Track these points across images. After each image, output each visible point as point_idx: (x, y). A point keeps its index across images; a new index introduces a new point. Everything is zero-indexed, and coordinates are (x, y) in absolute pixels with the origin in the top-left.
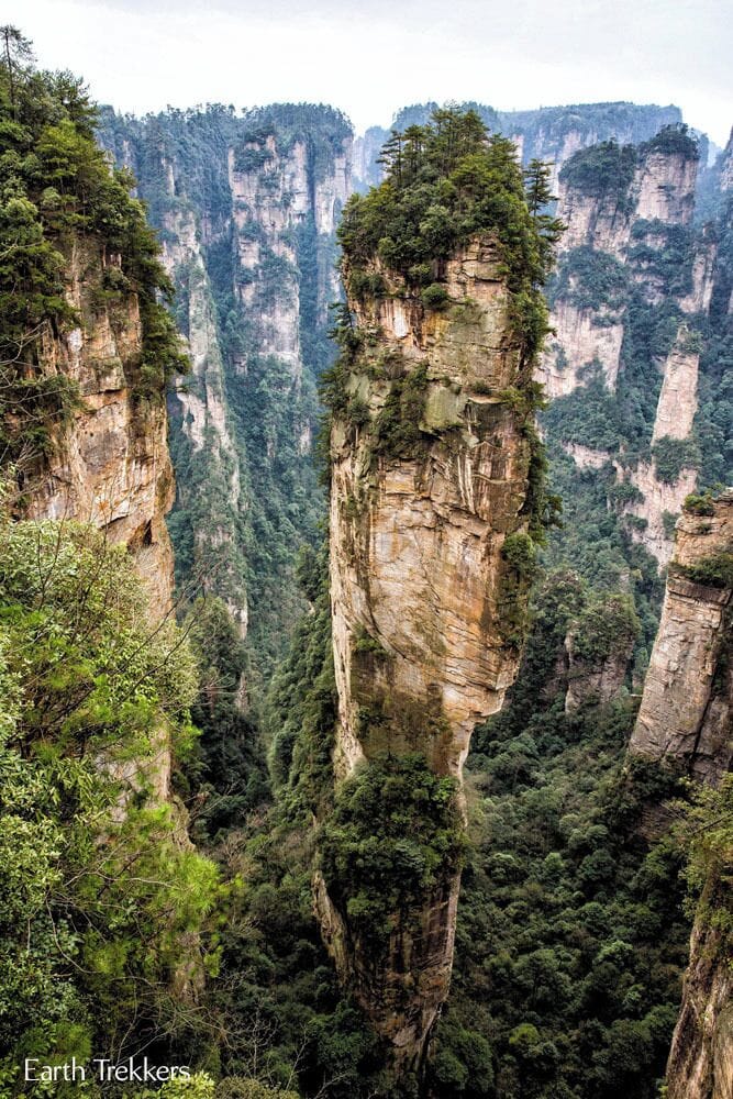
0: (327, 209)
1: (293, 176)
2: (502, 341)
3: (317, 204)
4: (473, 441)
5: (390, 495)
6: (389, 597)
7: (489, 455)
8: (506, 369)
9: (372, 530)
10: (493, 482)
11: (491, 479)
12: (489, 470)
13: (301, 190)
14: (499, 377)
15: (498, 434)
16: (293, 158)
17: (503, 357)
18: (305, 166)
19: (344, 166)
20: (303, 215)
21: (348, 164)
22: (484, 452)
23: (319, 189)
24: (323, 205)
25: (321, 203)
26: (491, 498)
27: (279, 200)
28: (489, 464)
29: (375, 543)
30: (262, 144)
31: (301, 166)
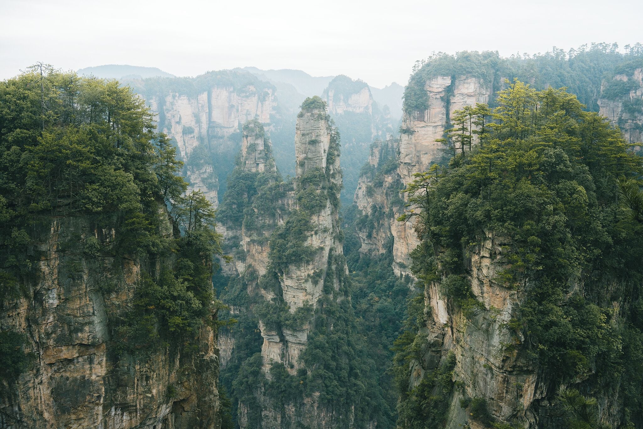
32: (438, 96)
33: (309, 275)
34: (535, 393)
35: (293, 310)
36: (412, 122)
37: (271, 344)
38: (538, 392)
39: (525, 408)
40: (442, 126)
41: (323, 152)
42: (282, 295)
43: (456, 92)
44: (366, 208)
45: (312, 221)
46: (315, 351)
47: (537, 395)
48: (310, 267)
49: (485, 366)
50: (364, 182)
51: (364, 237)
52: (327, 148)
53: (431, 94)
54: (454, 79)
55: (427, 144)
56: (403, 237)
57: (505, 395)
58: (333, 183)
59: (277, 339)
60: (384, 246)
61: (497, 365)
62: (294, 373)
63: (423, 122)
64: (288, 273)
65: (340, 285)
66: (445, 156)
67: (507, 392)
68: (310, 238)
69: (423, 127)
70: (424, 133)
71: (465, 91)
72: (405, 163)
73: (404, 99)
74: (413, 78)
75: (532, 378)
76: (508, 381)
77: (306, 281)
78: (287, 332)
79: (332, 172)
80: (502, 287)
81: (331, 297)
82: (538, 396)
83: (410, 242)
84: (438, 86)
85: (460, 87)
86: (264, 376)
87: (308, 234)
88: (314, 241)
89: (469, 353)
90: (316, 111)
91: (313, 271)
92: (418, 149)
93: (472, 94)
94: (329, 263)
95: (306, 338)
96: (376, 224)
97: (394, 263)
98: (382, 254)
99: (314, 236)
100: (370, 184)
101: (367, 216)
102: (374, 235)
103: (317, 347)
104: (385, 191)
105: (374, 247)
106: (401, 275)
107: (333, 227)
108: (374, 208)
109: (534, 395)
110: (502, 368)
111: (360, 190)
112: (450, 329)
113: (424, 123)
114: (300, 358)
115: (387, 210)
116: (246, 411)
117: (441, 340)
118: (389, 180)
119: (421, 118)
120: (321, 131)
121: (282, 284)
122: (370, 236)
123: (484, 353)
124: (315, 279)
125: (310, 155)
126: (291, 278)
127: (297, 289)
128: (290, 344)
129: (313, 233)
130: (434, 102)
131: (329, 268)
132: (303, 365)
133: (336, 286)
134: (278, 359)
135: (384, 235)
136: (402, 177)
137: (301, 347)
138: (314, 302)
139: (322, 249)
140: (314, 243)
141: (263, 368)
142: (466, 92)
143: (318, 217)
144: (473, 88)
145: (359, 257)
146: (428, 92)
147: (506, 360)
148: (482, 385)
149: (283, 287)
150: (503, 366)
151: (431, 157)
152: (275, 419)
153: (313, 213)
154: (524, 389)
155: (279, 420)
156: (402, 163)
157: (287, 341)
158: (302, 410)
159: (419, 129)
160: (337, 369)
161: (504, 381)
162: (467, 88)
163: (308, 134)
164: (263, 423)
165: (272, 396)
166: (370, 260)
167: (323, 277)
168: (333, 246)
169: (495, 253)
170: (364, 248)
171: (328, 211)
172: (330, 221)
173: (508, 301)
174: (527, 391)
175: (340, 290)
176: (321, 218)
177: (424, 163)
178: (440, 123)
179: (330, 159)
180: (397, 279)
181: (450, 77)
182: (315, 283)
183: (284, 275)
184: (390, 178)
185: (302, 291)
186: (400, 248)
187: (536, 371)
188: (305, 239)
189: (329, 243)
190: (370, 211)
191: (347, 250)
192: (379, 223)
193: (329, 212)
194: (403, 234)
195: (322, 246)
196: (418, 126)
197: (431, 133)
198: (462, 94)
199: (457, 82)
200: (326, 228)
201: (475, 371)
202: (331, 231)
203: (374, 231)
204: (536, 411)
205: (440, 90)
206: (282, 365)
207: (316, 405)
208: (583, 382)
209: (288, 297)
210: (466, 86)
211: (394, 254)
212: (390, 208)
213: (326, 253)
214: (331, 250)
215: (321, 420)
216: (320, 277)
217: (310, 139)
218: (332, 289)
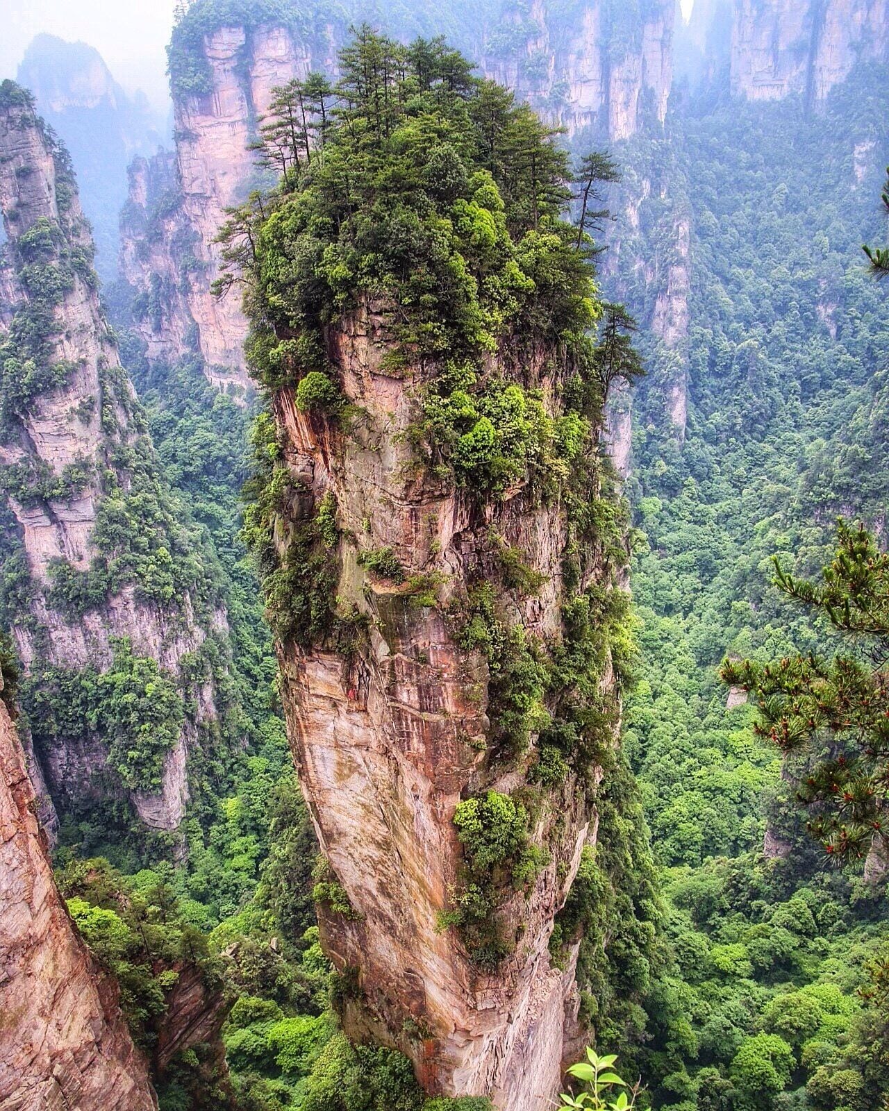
0: (626, 104)
1: (580, 56)
2: (407, 488)
3: (612, 97)
4: (382, 650)
5: (317, 696)
6: (345, 835)
7: (410, 676)
8: (420, 536)
9: (306, 739)
10: (426, 716)
11: (422, 710)
12: (415, 697)
13: (591, 76)
14: (412, 549)
15: (421, 642)
16: (580, 30)
17: (414, 515)
18: (597, 41)
19: (660, 35)
20: (592, 114)
21: (666, 31)
22: (401, 670)
23: (616, 74)
24: (621, 98)
25: (619, 96)
26: (424, 740)
27: (546, 96)
28: (413, 689)
29: (313, 758)
30: (525, 14)
31: (591, 40)
32: (228, 66)
33: (72, 410)
34: (454, 524)
35: (59, 471)
36: (191, 118)
37: (38, 530)
38: (458, 523)
39: (444, 548)
40: (244, 121)
41: (46, 190)
42: (35, 451)
43: (257, 56)
44: (142, 281)
45: (57, 317)
46: (110, 528)
47: (457, 527)
48: (71, 396)
49: (381, 501)
50: (129, 237)
51: (150, 332)
52: (51, 180)
53: (216, 64)
54: (249, 31)
55: (222, 157)
56: (213, 321)
57: (414, 535)
58: (78, 246)
59: (46, 521)
60: (186, 342)
61: (398, 495)
62: (85, 566)
63: (210, 117)
64: (37, 413)
65: (127, 416)
66: (257, 175)
67: (417, 531)
68: (59, 347)
69: (211, 126)
70: (214, 136)
71: (271, 54)
72: (193, 195)
73: (170, 76)
74: (177, 35)
75: (448, 506)
76: (416, 515)
77: (70, 420)
78: (57, 508)
79: (71, 225)
80: (391, 378)
81: (117, 438)
82: (459, 528)
83: (225, 329)
84: (225, 47)
85: (263, 46)
86: (39, 581)
87: (55, 340)
88: (66, 352)
89: (355, 486)
90: (15, 112)
91: (78, 402)
92: (211, 167)
93: (285, 59)
94: (102, 384)
95: (92, 510)
96: (164, 307)
97: (206, 368)
98: (184, 356)
99: (65, 342)
100: (142, 239)
101: (146, 296)
102: (166, 325)
103: (112, 520)
104: (168, 248)
105: (169, 345)
106: (222, 384)
107: (95, 321)
108: (156, 278)
109: (454, 528)
110: (406, 500)
111: (126, 252)
112: (320, 456)
113: (214, 119)
114: (91, 543)
115: (178, 281)
116: (26, 639)
117: (309, 475)
118: (171, 227)
119: (206, 111)
120: (33, 149)
121: (31, 431)
122: (158, 329)
123: (378, 483)
124: (84, 414)
125: (24, 198)
126: (43, 419)
127: (58, 435)
128: (68, 525)
129: (63, 337)
130: (223, 77)
131: (104, 393)
132: (97, 552)
133: (122, 420)
134: (56, 552)
135: (180, 324)
136: (193, 219)
137: (88, 526)
138: (91, 451)
139: (84, 362)
140: (69, 353)
141: (34, 569)
142: (274, 56)
143: (66, 308)
144: (284, 48)
145: (149, 366)
146: (210, 60)
147: (410, 486)
148: (380, 528)
149: (34, 438)
150: (406, 496)
151: (235, 179)
152: (74, 639)
153: (54, 303)
154: (439, 522)
155: (81, 640)
156: (188, 194)
157: (62, 522)
158: (111, 618)
159: (206, 130)
160: (150, 548)
161: (411, 516)
162: (274, 48)
163: (11, 159)
164: (58, 649)
165: (59, 608)
166: (166, 368)
167: (97, 408)
168: (102, 354)
169: (374, 328)
170: (154, 350)
171: (80, 294)
172: (88, 313)
173: (401, 399)
174: (443, 524)
175: (128, 425)
176: (71, 309)
177: (224, 190)
178: (238, 117)
179: (64, 202)
180: (217, 392)
181: (242, 29)
182: (87, 420)
183: (31, 416)
184: (173, 223)
185: (68, 437)
186: (211, 341)
187: (453, 493)
188: (52, 349)
189: (93, 351)
190: (150, 286)
191: (126, 358)
192: (168, 305)
193: (83, 298)
194: (211, 316)
195: (83, 357)
196: (203, 124)
197: (226, 135)
198: (268, 60)
199: (256, 38)
200: (82, 325)
201: (367, 511)
202: (93, 329)
203: (164, 318)
204: (457, 549)
205: (229, 54)
206: (64, 559)
207: (131, 606)
208: (514, 497)
209: (46, 452)
210: (271, 43)
211: (204, 351)
212: (182, 275)
213: (93, 368)
214: (100, 362)
215: (145, 626)
216: (92, 410)
217: (18, 167)
218: (118, 425)
